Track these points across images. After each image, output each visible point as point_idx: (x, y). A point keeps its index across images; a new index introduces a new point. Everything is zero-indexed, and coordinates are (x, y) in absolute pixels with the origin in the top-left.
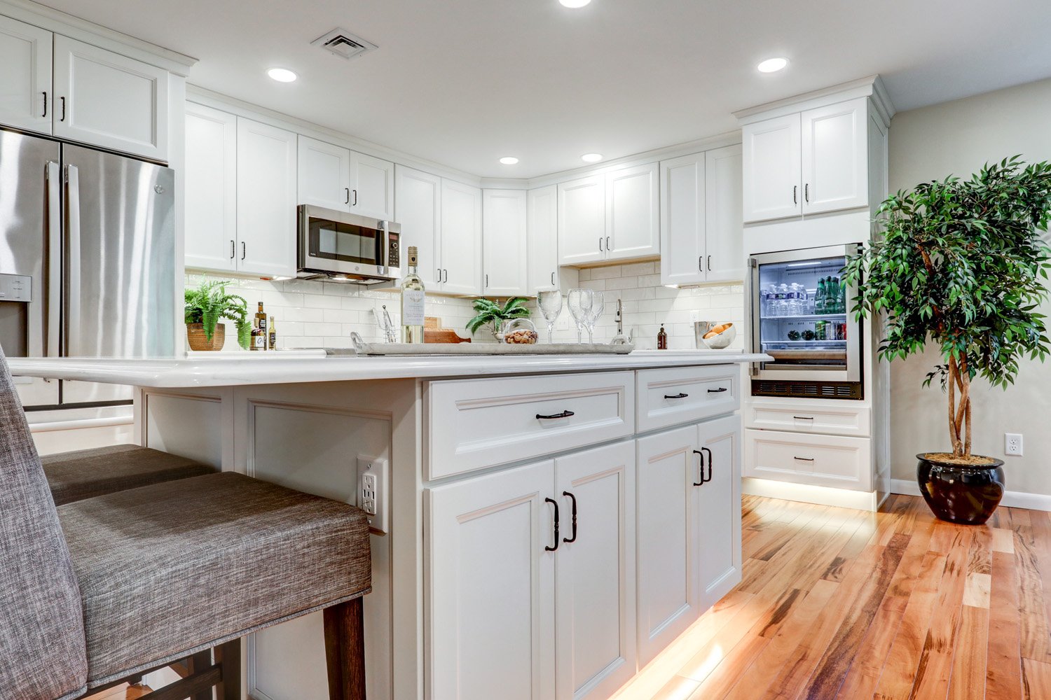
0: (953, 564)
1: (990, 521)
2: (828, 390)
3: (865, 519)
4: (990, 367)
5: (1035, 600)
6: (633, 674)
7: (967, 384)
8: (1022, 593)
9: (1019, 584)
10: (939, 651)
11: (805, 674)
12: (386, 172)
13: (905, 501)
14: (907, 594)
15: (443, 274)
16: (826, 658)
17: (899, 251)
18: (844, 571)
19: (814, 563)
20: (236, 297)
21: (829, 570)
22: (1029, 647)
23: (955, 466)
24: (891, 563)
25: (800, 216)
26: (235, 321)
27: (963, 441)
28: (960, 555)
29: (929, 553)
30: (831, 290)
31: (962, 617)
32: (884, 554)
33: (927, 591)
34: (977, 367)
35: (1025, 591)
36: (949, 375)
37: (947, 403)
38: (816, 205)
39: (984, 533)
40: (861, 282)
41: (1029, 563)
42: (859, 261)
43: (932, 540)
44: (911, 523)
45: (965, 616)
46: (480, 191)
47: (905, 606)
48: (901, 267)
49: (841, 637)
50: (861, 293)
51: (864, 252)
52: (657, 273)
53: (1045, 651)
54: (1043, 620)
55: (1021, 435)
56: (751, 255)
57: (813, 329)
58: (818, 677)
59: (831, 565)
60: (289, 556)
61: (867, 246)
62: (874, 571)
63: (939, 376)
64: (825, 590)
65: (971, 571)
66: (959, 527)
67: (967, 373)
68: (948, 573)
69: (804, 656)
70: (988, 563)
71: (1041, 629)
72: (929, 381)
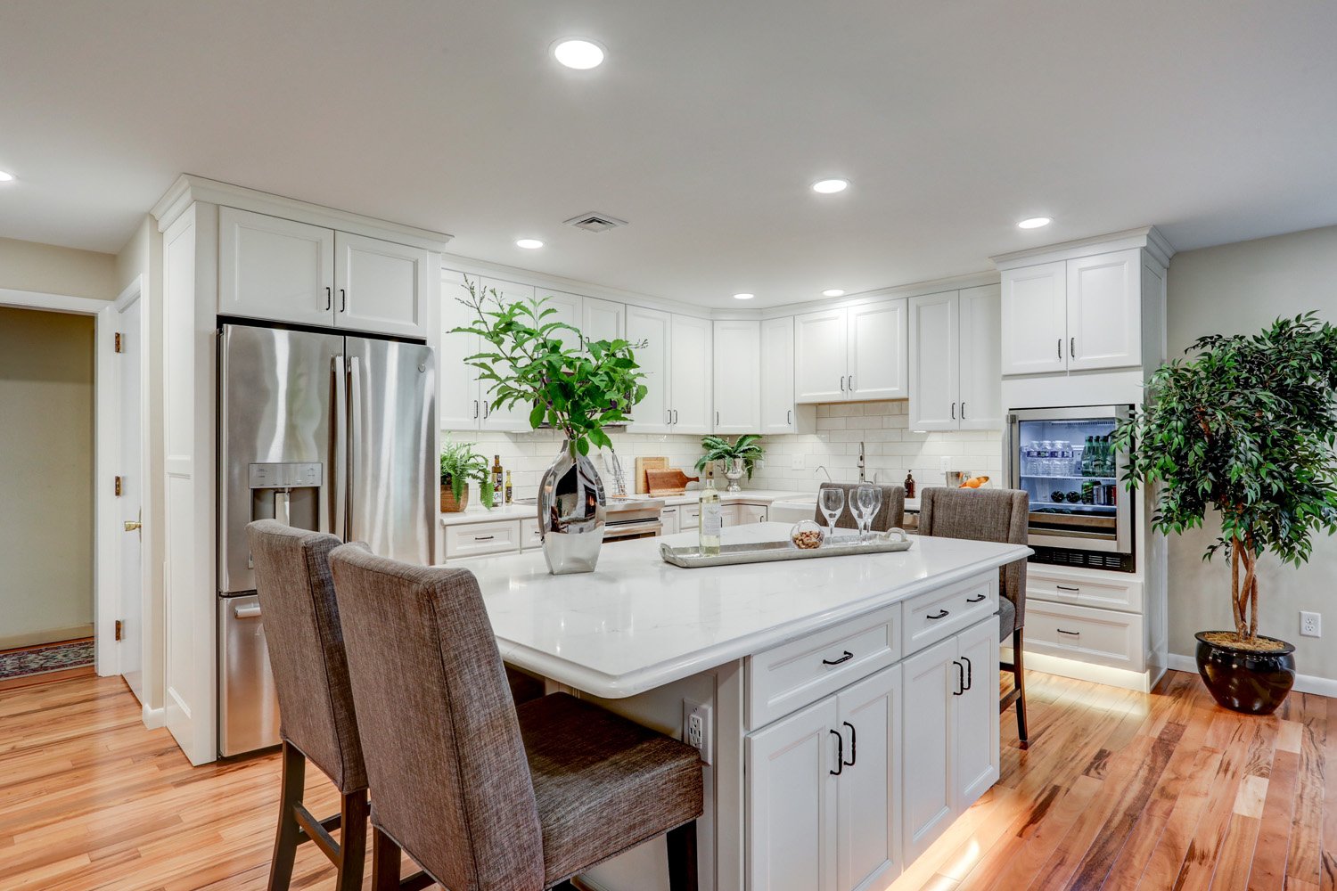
0: (1229, 764)
1: (1278, 711)
2: (1097, 560)
3: (1136, 702)
4: (1281, 542)
5: (1313, 811)
6: (899, 874)
7: (1252, 562)
8: (1299, 802)
9: (1299, 792)
10: (1200, 864)
11: (1062, 880)
12: (618, 315)
13: (1183, 680)
14: (1174, 798)
15: (674, 414)
16: (1084, 864)
17: (1174, 423)
18: (1108, 767)
19: (1076, 756)
20: (478, 456)
21: (1092, 764)
22: (1296, 864)
23: (1238, 651)
24: (1160, 759)
25: (1066, 372)
26: (479, 481)
27: (1248, 624)
28: (1239, 753)
29: (1204, 749)
30: (1099, 449)
31: (1230, 826)
32: (1153, 748)
33: (1196, 794)
34: (1265, 542)
35: (1304, 800)
36: (1232, 549)
37: (1230, 582)
38: (1083, 361)
39: (1269, 726)
40: (1132, 449)
41: (1315, 765)
42: (1130, 426)
43: (1210, 733)
44: (1187, 709)
45: (1234, 826)
46: (710, 322)
47: (1171, 811)
48: (1176, 440)
49: (1101, 842)
50: (1132, 462)
51: (1136, 416)
52: (904, 413)
53: (1312, 870)
54: (1317, 834)
55: (1319, 615)
56: (1010, 409)
57: (1080, 491)
58: (1075, 884)
59: (1095, 759)
60: (654, 791)
61: (1139, 410)
62: (1140, 768)
63: (1222, 549)
64: (1088, 787)
65: (1248, 773)
66: (1242, 717)
67: (1253, 549)
68: (1221, 774)
69: (1062, 861)
70: (1268, 764)
71: (1313, 846)
72: (1210, 555)
